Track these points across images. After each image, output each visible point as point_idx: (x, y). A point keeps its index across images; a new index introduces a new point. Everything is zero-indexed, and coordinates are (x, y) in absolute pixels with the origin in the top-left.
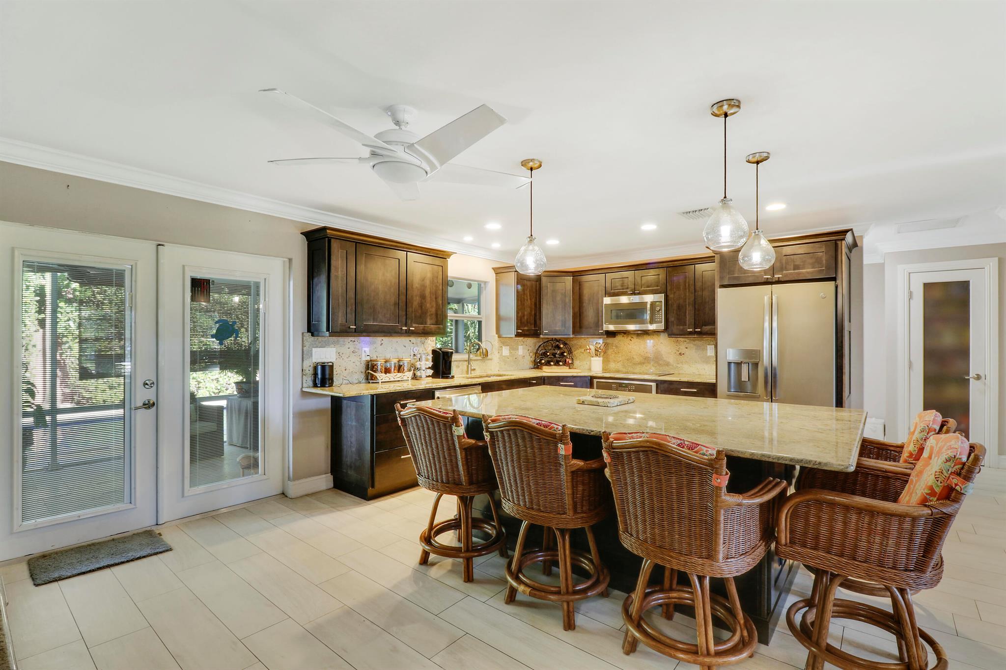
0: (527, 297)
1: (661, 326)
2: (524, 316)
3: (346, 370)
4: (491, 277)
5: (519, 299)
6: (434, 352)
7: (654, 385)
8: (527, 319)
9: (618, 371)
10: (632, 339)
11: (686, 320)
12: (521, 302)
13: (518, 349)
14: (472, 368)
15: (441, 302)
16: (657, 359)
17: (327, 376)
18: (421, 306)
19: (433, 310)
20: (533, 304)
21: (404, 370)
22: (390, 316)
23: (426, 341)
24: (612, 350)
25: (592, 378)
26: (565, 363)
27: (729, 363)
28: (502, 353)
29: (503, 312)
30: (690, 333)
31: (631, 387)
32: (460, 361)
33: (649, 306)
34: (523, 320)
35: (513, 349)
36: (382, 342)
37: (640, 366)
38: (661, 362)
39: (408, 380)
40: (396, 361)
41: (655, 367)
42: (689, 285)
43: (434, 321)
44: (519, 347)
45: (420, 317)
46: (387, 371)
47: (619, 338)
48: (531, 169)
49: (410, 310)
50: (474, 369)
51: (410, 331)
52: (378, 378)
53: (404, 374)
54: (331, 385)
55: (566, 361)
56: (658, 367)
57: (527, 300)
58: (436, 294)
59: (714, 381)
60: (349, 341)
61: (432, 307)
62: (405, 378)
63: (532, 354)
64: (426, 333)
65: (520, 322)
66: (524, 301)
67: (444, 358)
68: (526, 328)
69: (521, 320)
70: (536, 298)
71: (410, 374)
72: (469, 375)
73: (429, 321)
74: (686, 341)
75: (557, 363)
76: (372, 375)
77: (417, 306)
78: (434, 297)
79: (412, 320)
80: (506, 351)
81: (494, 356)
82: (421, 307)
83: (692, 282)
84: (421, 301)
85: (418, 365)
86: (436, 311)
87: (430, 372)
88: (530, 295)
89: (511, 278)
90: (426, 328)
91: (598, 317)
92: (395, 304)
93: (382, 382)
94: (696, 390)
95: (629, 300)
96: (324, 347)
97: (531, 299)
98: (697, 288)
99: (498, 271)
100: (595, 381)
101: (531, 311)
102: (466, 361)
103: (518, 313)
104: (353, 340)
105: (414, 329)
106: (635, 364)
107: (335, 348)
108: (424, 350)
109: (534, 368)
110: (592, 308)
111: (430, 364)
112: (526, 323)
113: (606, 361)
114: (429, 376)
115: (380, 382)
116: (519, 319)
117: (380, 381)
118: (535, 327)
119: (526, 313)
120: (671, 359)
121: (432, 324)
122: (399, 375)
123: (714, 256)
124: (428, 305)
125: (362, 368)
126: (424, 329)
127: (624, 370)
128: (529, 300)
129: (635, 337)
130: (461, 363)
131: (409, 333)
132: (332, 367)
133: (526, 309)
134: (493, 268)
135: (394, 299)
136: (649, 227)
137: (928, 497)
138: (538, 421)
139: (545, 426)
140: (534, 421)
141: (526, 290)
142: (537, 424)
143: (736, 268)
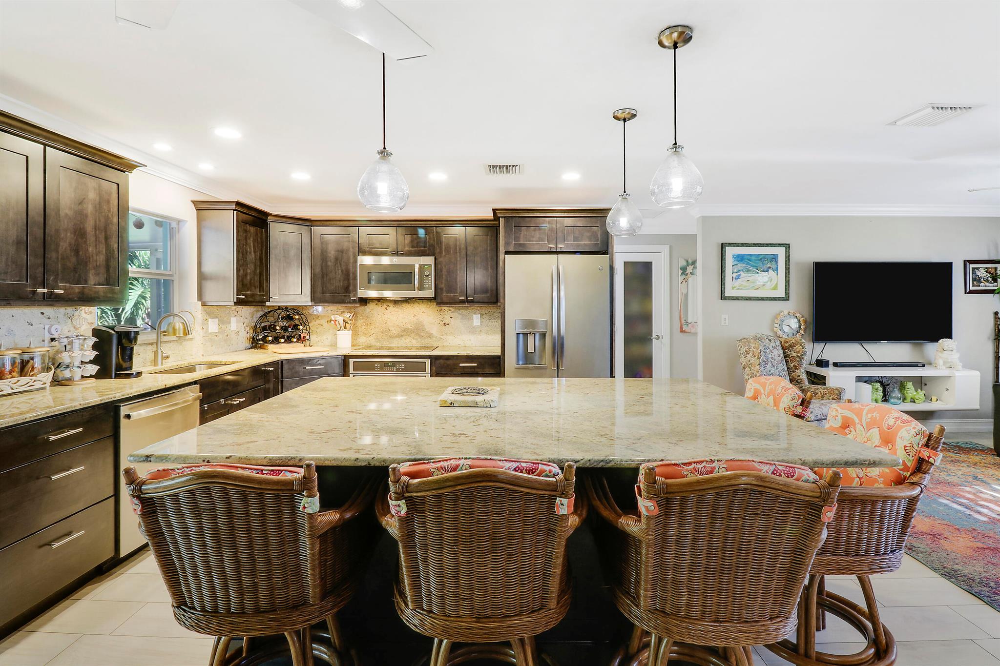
0: (250, 249)
1: (430, 293)
2: (246, 275)
5: (241, 251)
6: (96, 332)
7: (428, 362)
8: (251, 280)
9: (370, 347)
10: (388, 308)
11: (457, 288)
12: (243, 254)
13: (230, 323)
14: (164, 355)
15: (116, 246)
16: (418, 330)
18: (76, 249)
19: (101, 259)
20: (258, 258)
21: (33, 368)
22: (7, 265)
23: (76, 313)
24: (362, 321)
25: (346, 359)
26: (300, 339)
27: (518, 334)
28: (207, 329)
30: (462, 302)
31: (399, 366)
33: (417, 270)
34: (245, 280)
35: (223, 322)
37: (397, 339)
38: (422, 334)
41: (417, 339)
42: (460, 249)
43: (102, 278)
44: (232, 318)
45: (75, 270)
47: (371, 306)
49: (52, 255)
50: (167, 357)
51: (53, 296)
53: (34, 378)
55: (300, 335)
56: (419, 339)
57: (250, 253)
58: (106, 232)
59: (498, 352)
61: (98, 253)
62: (38, 385)
63: (248, 329)
64: (86, 299)
65: (242, 285)
66: (246, 253)
67: (120, 343)
68: (249, 293)
69: (242, 281)
70: (261, 250)
71: (50, 377)
72: (159, 368)
73: (92, 279)
74: (450, 310)
75: (289, 340)
77: (69, 248)
78: (102, 237)
79: (58, 274)
80: (213, 326)
81: (197, 333)
82: (77, 252)
83: (463, 246)
84: (76, 240)
85: (65, 358)
86: (108, 260)
87: (93, 369)
88: (254, 247)
89: (228, 220)
90: (86, 291)
91: (348, 280)
92: (18, 243)
94: (476, 365)
95: (392, 261)
97: (255, 252)
98: (469, 253)
99: (202, 207)
100: (351, 361)
101: (255, 268)
102: (152, 344)
103: (238, 270)
105: (62, 292)
106: (392, 337)
108: (72, 329)
109: (251, 348)
110: (339, 268)
111: (92, 354)
112: (248, 285)
113: (355, 335)
114: (90, 376)
116: (241, 278)
118: (260, 291)
119: (249, 271)
120: (434, 330)
121: (100, 284)
122: (24, 380)
124: (90, 249)
126: (80, 293)
127: (378, 344)
128: (253, 253)
129: (391, 305)
131: (51, 300)
133: (249, 266)
134: (194, 202)
135: (14, 233)
136: (438, 177)
137: (901, 472)
138: (515, 465)
139: (530, 471)
140: (508, 465)
141: (249, 239)
142: (515, 470)
143: (522, 235)
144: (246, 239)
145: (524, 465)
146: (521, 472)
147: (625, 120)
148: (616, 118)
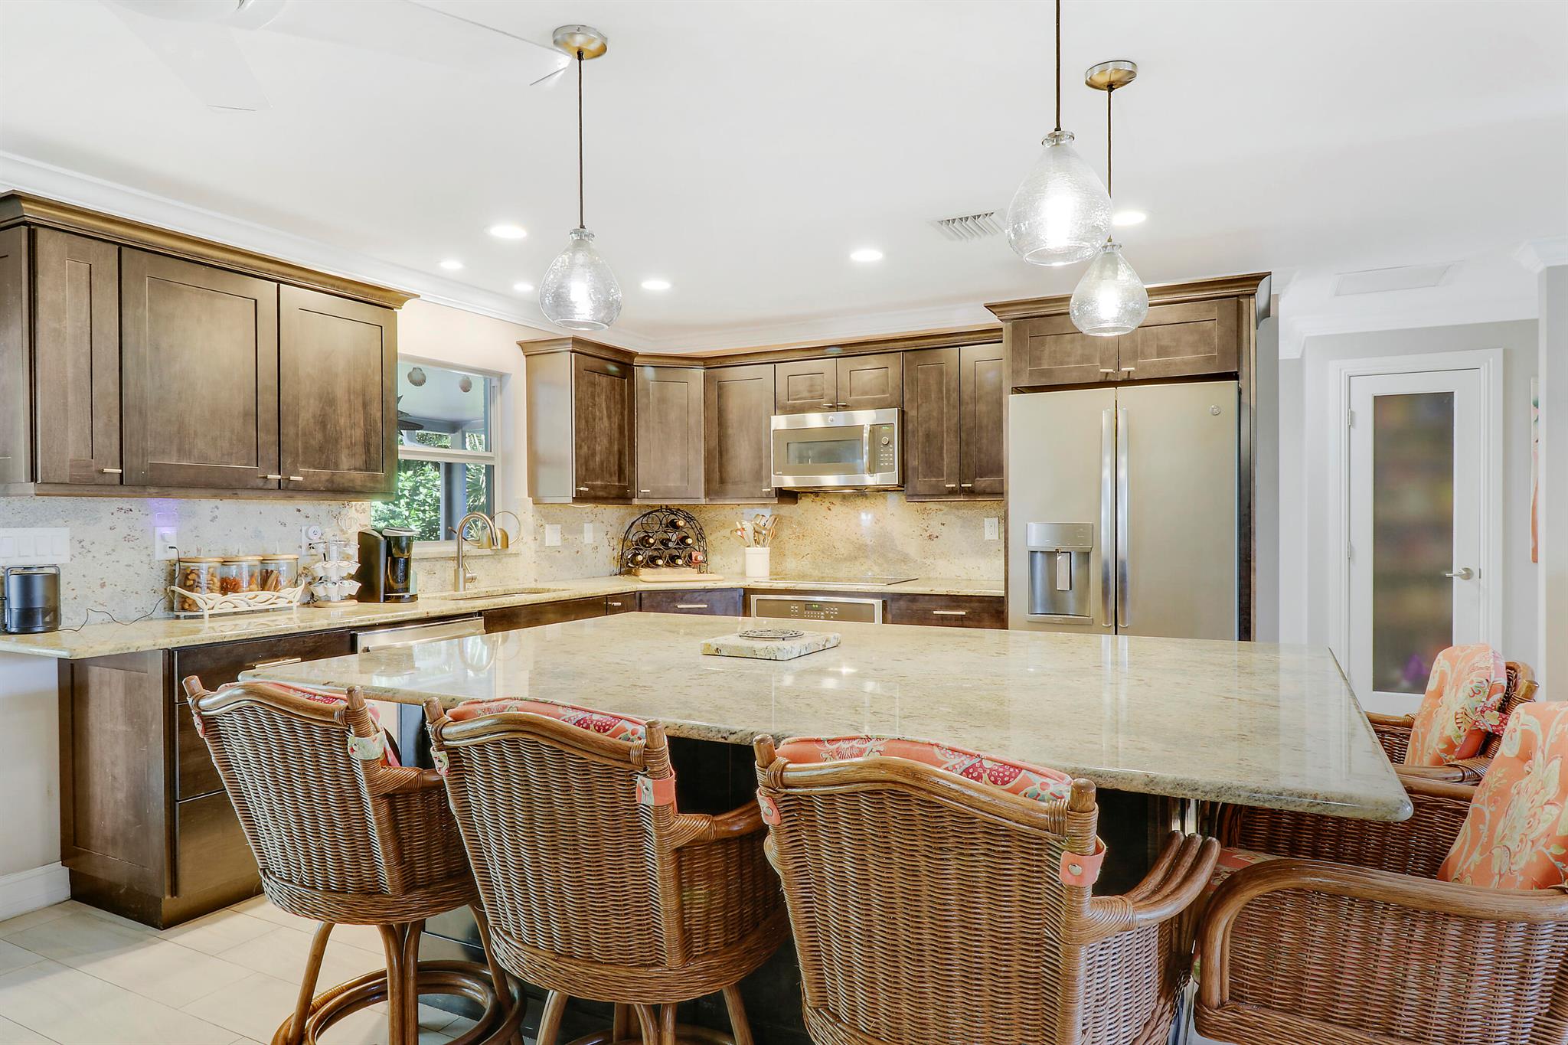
0: (601, 412)
1: (893, 478)
2: (594, 454)
3: (103, 585)
4: (514, 363)
5: (583, 416)
6: (363, 537)
7: (878, 603)
8: (602, 463)
9: (803, 577)
10: (832, 507)
11: (943, 466)
12: (587, 422)
13: (582, 532)
14: (468, 575)
15: (379, 414)
16: (882, 549)
17: (39, 603)
18: (323, 422)
19: (358, 434)
20: (616, 426)
21: (277, 582)
22: (231, 444)
23: (344, 511)
24: (790, 531)
25: (747, 592)
26: (690, 562)
27: (1033, 553)
28: (543, 540)
29: (543, 445)
30: (952, 492)
31: (830, 610)
32: (437, 559)
33: (866, 435)
34: (591, 464)
35: (571, 530)
36: (217, 513)
37: (848, 563)
38: (891, 555)
39: (290, 609)
40: (254, 560)
41: (880, 565)
42: (948, 390)
43: (359, 461)
44: (585, 525)
45: (321, 450)
46: (228, 586)
47: (805, 503)
48: (580, 56)
49: (288, 430)
50: (473, 579)
51: (291, 486)
52: (200, 603)
53: (276, 594)
54: (53, 626)
55: (690, 556)
56: (885, 565)
57: (601, 419)
58: (364, 395)
59: (1002, 593)
60: (114, 510)
61: (353, 426)
62: (282, 603)
63: (614, 543)
64: (340, 491)
65: (585, 469)
66: (594, 420)
67: (389, 553)
68: (599, 483)
69: (586, 463)
70: (622, 414)
71: (297, 594)
72: (461, 593)
73: (345, 462)
74: (941, 510)
75: (672, 561)
76: (184, 599)
77: (312, 420)
78: (359, 403)
79: (297, 455)
80: (553, 536)
81: (524, 545)
82: (323, 424)
83: (954, 385)
84: (323, 408)
85: (319, 570)
86: (367, 435)
87: (354, 587)
88: (608, 408)
89: (563, 366)
90: (337, 478)
91: (760, 458)
92: (246, 414)
93: (211, 616)
94: (964, 613)
95: (825, 420)
96: (31, 526)
97: (609, 417)
98: (965, 397)
99: (532, 350)
100: (754, 598)
101: (611, 442)
102: (452, 559)
103: (578, 447)
104: (126, 506)
105: (301, 478)
106: (837, 560)
107: (67, 529)
108: (338, 532)
109: (620, 574)
110: (746, 438)
111: (353, 567)
112: (598, 470)
113: (777, 555)
114: (351, 597)
115: (206, 617)
116: (583, 461)
117: (207, 613)
118: (619, 481)
119: (598, 448)
120: (912, 548)
121: (355, 469)
122: (264, 595)
123: (1001, 330)
124: (342, 421)
125: (156, 579)
126: (332, 481)
127: (816, 573)
128: (605, 419)
129: (837, 501)
130: (439, 564)
131: (286, 489)
132: (54, 580)
133: (598, 440)
134: (520, 344)
135: (241, 400)
136: (867, 256)
137: (1560, 865)
138: (581, 715)
139: (602, 728)
140: (570, 713)
141: (599, 396)
142: (578, 723)
143: (1047, 352)
144: (593, 397)
145: (595, 717)
146: (587, 728)
147: (1110, 87)
148: (1091, 85)
